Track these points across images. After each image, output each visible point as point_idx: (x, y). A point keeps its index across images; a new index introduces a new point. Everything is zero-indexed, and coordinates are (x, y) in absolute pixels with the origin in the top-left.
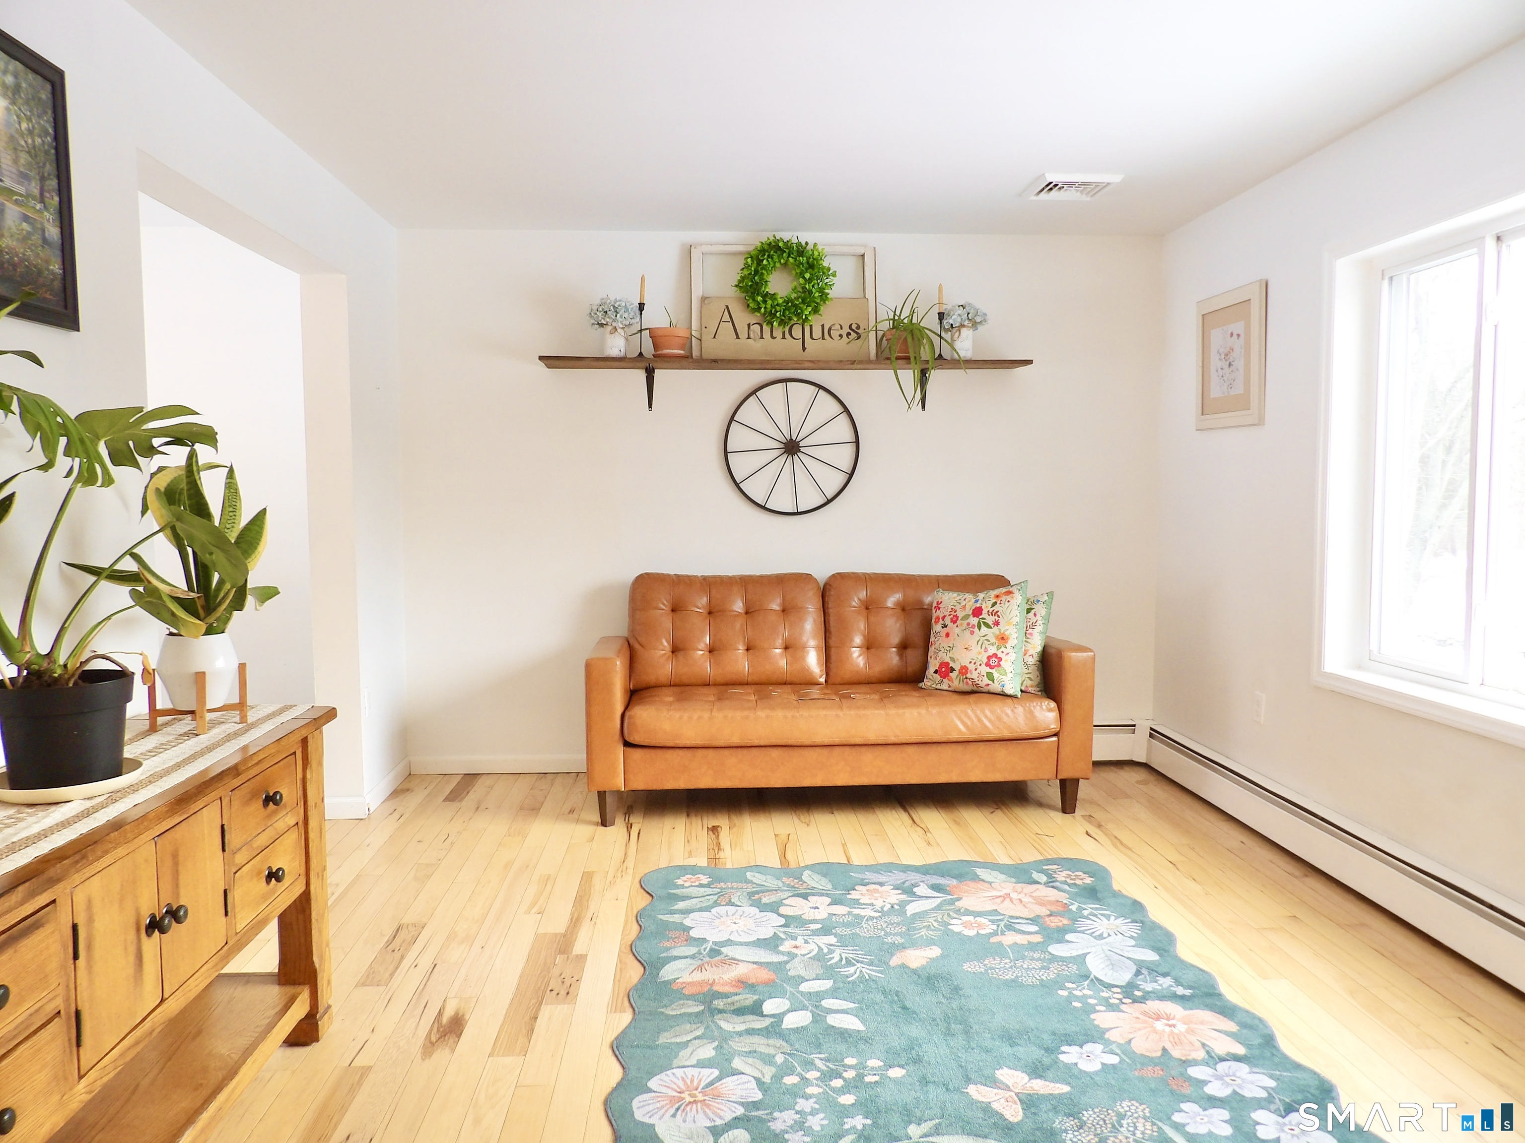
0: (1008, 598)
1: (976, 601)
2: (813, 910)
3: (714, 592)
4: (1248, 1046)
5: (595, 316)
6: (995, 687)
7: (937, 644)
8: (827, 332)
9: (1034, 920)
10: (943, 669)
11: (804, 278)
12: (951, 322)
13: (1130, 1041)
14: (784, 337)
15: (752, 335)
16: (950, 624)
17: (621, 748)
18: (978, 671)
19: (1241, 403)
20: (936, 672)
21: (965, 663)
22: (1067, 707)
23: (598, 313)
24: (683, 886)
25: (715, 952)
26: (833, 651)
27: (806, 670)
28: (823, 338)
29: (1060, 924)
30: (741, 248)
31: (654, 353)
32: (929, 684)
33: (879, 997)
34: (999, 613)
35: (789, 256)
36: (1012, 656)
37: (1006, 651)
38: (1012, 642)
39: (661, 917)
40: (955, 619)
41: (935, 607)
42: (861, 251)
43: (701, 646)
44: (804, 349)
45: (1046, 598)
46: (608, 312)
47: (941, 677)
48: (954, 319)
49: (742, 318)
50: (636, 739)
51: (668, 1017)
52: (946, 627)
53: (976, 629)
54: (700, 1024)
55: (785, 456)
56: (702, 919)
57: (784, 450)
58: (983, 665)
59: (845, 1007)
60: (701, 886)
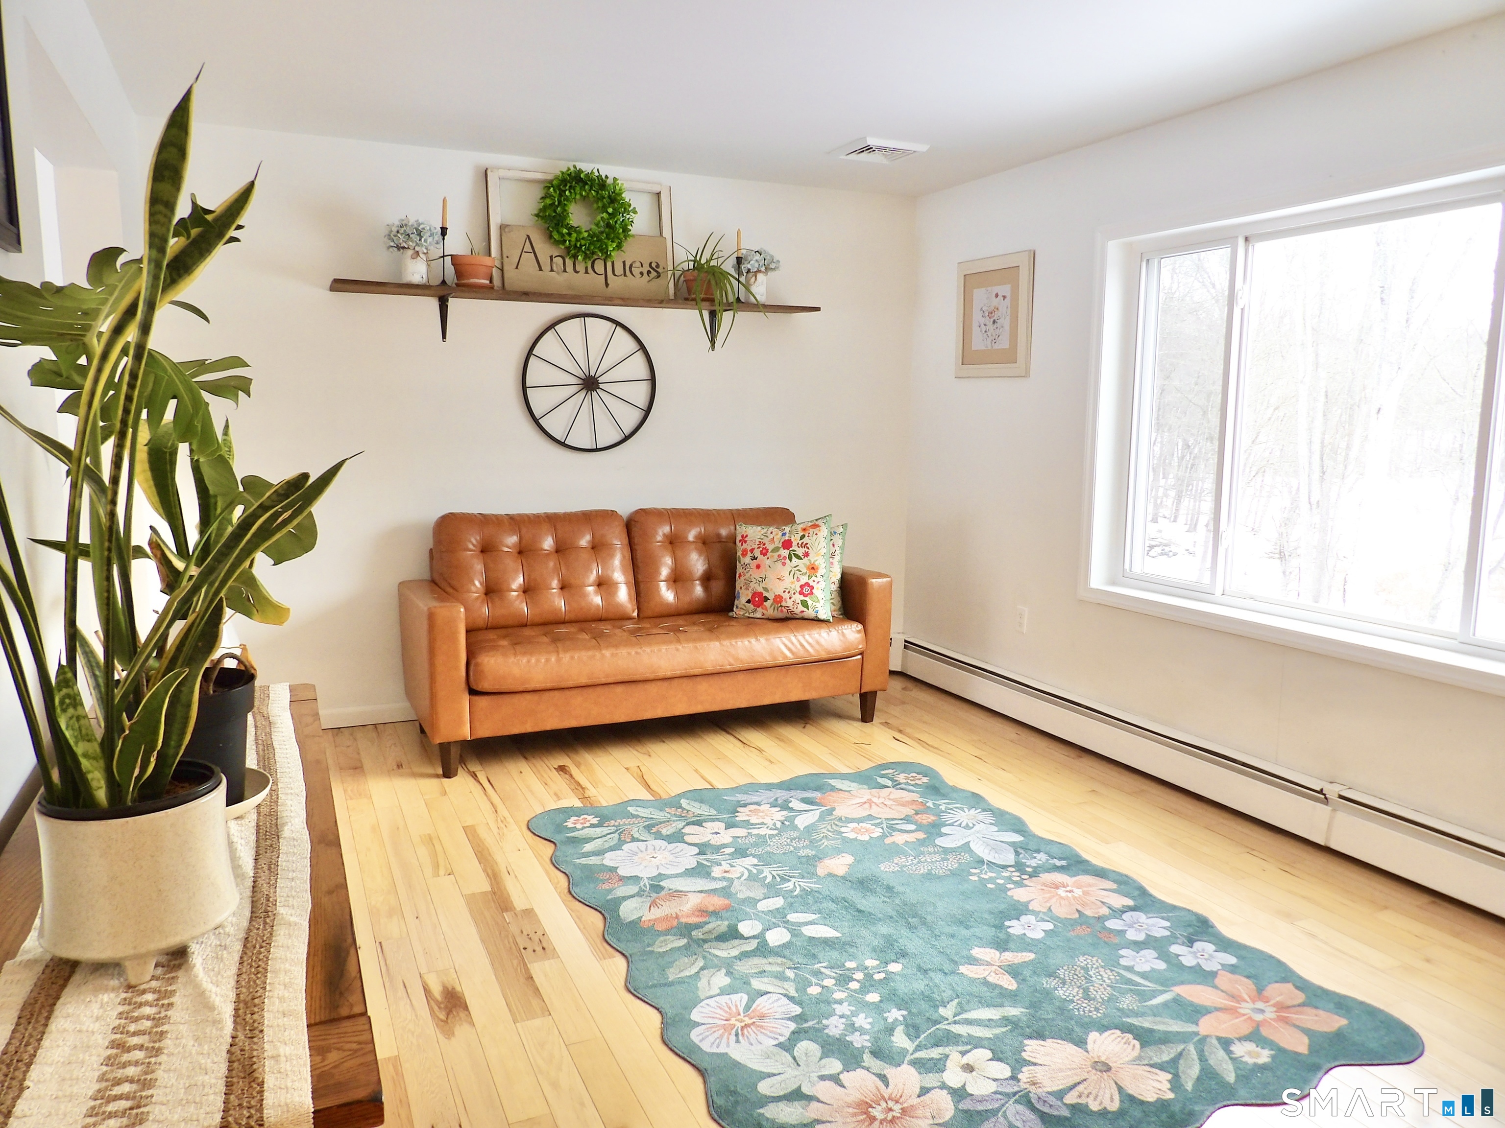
0: (816, 531)
1: (784, 534)
2: (715, 836)
3: (524, 531)
4: (1133, 898)
5: (395, 238)
6: (810, 613)
7: (747, 575)
8: (628, 270)
9: (907, 819)
10: (757, 599)
11: (607, 212)
12: (749, 266)
13: (1050, 908)
14: (587, 272)
15: (555, 268)
16: (760, 557)
17: (466, 698)
18: (793, 599)
19: (1009, 357)
20: (749, 601)
21: (779, 592)
22: (870, 628)
23: (399, 235)
24: (574, 829)
25: (656, 888)
26: (642, 586)
27: (619, 605)
28: (625, 275)
29: (930, 820)
30: (539, 176)
31: (456, 281)
32: (742, 613)
33: (832, 906)
34: (808, 546)
35: (591, 189)
36: (822, 584)
37: (816, 580)
38: (821, 571)
39: (578, 861)
40: (764, 551)
41: (740, 541)
42: (657, 189)
43: (514, 586)
44: (607, 285)
45: (842, 530)
46: (411, 236)
47: (754, 606)
48: (752, 265)
49: (545, 250)
50: (485, 686)
51: (662, 955)
52: (756, 559)
53: (787, 561)
54: (696, 956)
55: (584, 393)
56: (620, 858)
57: (581, 387)
58: (797, 594)
59: (810, 919)
60: (593, 826)
